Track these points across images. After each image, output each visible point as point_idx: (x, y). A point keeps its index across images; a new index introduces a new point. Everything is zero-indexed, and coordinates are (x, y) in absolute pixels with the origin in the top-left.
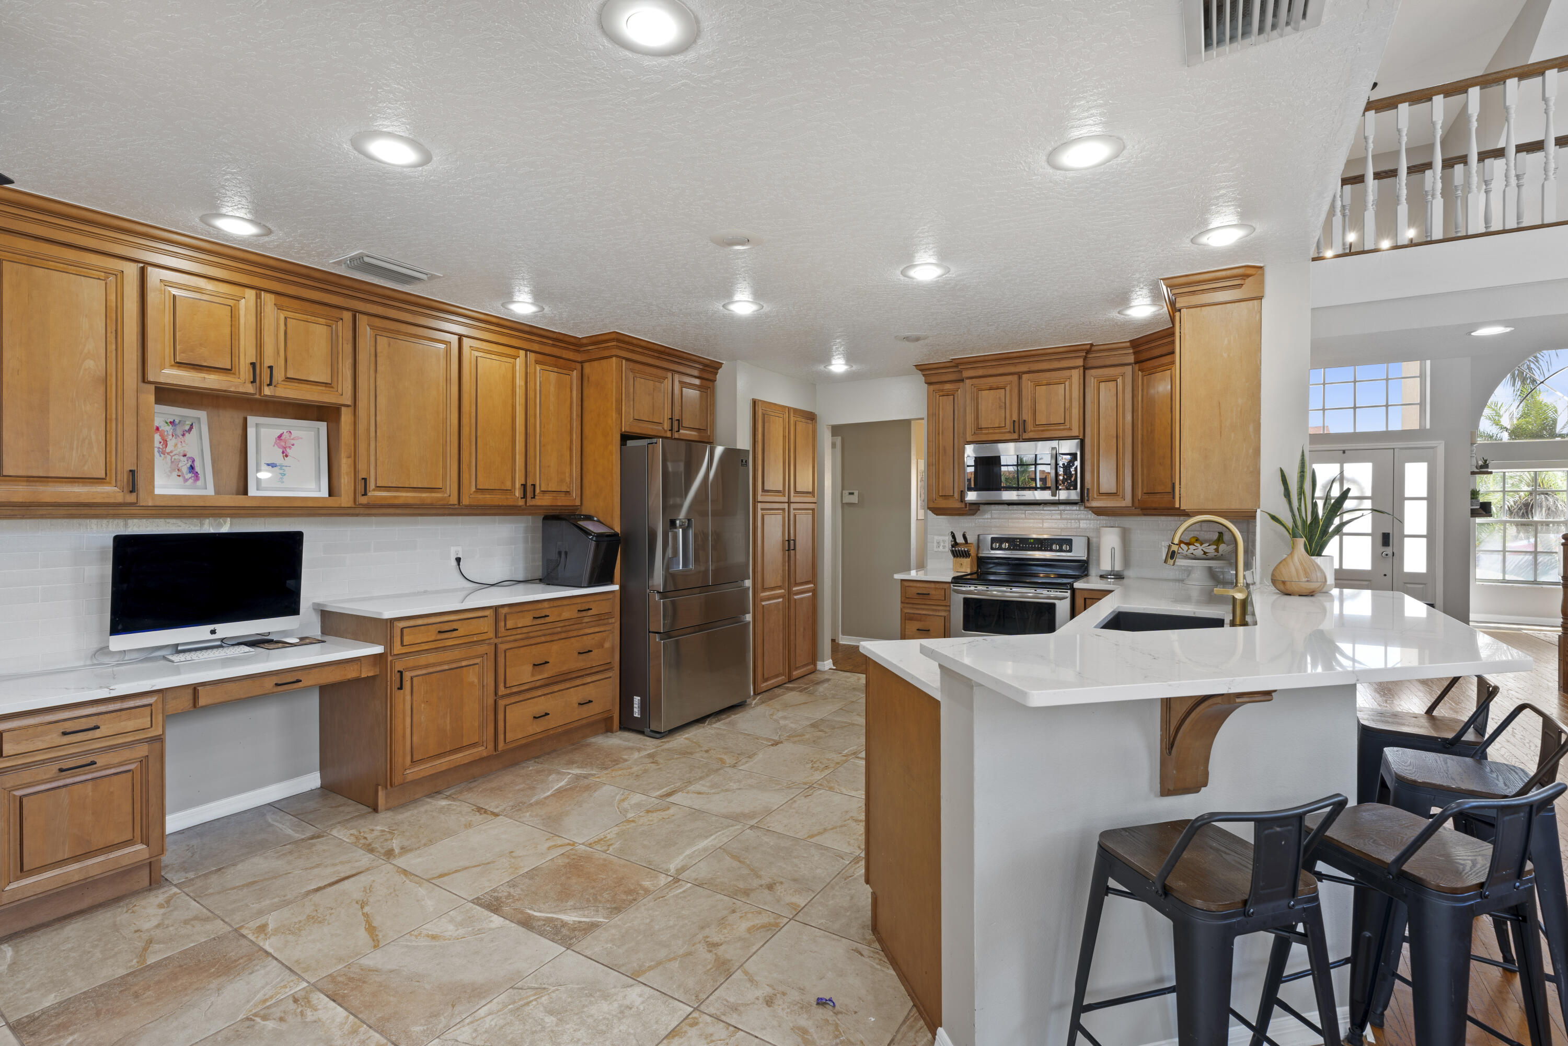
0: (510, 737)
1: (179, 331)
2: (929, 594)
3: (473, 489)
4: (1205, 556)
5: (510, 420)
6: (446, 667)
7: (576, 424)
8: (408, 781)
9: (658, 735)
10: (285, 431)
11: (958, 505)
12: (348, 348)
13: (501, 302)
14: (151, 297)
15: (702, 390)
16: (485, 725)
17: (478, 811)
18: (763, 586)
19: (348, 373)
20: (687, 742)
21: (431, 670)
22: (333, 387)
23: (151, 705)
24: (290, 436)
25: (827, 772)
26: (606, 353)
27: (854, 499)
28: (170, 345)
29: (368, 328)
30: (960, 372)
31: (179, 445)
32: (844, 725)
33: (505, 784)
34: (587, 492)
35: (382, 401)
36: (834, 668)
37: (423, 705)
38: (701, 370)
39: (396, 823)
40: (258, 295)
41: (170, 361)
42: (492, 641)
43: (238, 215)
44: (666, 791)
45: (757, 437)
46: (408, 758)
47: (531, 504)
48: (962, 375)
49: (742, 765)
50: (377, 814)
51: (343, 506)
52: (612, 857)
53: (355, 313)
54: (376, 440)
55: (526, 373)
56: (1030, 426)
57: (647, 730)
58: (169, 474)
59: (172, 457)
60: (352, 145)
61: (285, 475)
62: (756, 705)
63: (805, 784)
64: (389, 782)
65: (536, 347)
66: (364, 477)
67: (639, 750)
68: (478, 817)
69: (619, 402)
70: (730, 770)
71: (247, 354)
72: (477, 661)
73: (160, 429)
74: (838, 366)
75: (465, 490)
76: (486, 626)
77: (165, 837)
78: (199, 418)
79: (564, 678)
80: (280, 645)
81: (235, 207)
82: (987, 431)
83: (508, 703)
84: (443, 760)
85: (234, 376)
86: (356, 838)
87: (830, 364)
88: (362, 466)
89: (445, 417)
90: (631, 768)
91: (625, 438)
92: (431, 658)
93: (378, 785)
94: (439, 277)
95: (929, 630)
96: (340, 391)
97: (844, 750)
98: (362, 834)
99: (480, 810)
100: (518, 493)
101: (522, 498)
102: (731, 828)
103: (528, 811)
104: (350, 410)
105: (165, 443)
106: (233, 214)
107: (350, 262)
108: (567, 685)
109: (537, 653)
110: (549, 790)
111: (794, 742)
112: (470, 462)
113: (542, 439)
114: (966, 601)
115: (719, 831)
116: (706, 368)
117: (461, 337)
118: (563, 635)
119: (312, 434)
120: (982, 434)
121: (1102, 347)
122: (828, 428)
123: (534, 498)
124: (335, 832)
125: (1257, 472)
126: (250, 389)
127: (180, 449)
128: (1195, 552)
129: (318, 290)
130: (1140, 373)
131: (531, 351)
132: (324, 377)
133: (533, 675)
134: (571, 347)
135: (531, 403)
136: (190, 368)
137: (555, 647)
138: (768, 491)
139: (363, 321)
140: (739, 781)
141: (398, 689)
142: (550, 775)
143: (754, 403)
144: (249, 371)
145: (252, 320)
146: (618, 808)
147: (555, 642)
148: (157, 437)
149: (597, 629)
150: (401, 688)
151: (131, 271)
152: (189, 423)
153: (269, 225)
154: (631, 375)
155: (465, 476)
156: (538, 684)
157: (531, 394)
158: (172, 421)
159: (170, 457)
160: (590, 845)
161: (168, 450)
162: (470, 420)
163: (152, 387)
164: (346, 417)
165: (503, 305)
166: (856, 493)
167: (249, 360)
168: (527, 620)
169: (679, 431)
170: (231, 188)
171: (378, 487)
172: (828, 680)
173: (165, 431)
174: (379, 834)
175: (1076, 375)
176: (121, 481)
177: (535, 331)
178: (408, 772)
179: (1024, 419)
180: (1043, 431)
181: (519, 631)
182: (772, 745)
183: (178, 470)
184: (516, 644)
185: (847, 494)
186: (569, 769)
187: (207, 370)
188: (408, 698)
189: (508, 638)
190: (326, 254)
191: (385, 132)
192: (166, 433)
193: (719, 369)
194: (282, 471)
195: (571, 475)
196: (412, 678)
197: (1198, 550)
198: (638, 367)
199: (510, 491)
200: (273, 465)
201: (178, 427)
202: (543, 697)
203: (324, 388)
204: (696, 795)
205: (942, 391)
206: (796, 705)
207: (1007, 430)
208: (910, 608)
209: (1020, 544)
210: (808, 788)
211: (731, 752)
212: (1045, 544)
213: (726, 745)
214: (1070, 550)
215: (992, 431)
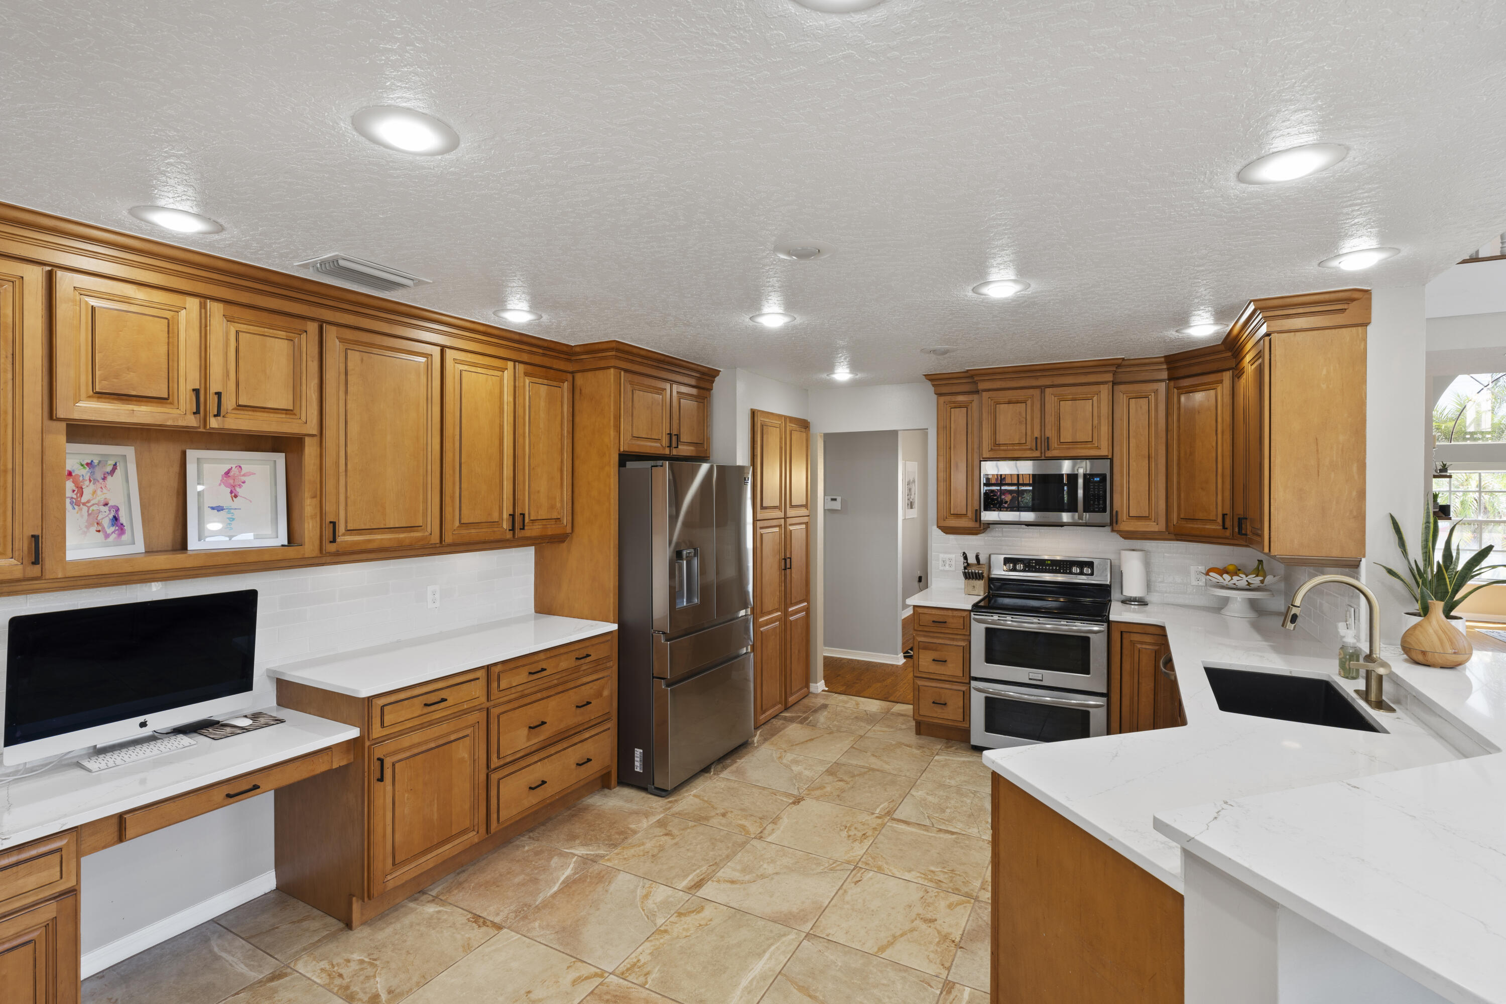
0: (504, 815)
1: (100, 352)
2: (945, 622)
3: (457, 524)
4: (1249, 588)
5: (497, 442)
6: (433, 745)
7: (567, 442)
8: (388, 889)
9: (662, 793)
10: (234, 466)
11: (971, 524)
12: (314, 366)
13: (493, 310)
14: (62, 310)
15: (699, 400)
16: (476, 806)
17: (475, 922)
18: (762, 611)
19: (314, 396)
20: (697, 800)
21: (416, 751)
22: (295, 414)
23: (59, 850)
24: (240, 472)
25: (867, 843)
26: (602, 364)
27: (837, 505)
28: (87, 371)
29: (337, 341)
30: (976, 383)
31: (99, 492)
32: (863, 770)
33: (501, 875)
34: (579, 519)
35: (354, 428)
36: (827, 689)
37: (406, 795)
38: (698, 379)
39: (376, 948)
40: (203, 304)
41: (87, 390)
42: (483, 706)
43: (181, 208)
44: (692, 880)
45: (755, 451)
46: (390, 861)
47: (520, 535)
48: (977, 386)
49: (769, 835)
50: (351, 933)
51: (306, 556)
52: (654, 995)
53: (322, 324)
54: (346, 475)
55: (515, 387)
56: (1054, 443)
57: (651, 787)
58: (85, 530)
59: (89, 507)
60: (353, 124)
61: (233, 519)
62: (761, 743)
63: (848, 862)
64: (367, 895)
65: (525, 357)
66: (332, 520)
67: (647, 815)
68: (476, 934)
69: (618, 418)
70: (755, 842)
71: (189, 378)
72: (468, 731)
73: (73, 474)
74: (842, 374)
75: (447, 526)
76: (477, 691)
77: (79, 984)
78: (125, 456)
79: (564, 737)
80: (229, 730)
81: (178, 199)
82: (1006, 448)
83: (501, 776)
84: (429, 856)
85: (172, 406)
86: (329, 975)
87: (834, 373)
88: (329, 507)
89: (425, 442)
90: (643, 844)
91: (624, 458)
92: (416, 737)
93: (352, 895)
94: (429, 283)
95: (945, 661)
96: (304, 419)
97: (875, 809)
98: (336, 968)
99: (478, 920)
100: (506, 525)
101: (510, 530)
102: (784, 939)
103: (535, 920)
104: (316, 440)
105: (80, 490)
106: (175, 207)
107: (321, 265)
108: (565, 744)
109: (532, 713)
110: (555, 883)
111: (817, 799)
112: (454, 493)
113: (532, 460)
114: (988, 631)
115: (772, 944)
116: (704, 377)
117: (443, 348)
118: (560, 688)
119: (267, 468)
120: (1000, 450)
121: (1132, 362)
122: (821, 436)
123: (523, 529)
124: (300, 967)
125: (1361, 517)
126: (192, 421)
127: (101, 497)
128: (1237, 583)
129: (277, 297)
130: (1175, 390)
131: (520, 362)
132: (284, 401)
133: (528, 739)
134: (562, 356)
135: (519, 421)
136: (114, 399)
137: (552, 703)
138: (766, 508)
139: (331, 333)
140: (773, 861)
141: (378, 780)
142: (552, 858)
143: (753, 413)
144: (191, 400)
145: (195, 335)
146: (644, 910)
147: (552, 698)
148: (69, 485)
149: (595, 677)
150: (381, 779)
151: (34, 276)
152: (111, 462)
153: (221, 221)
154: (629, 387)
155: (448, 509)
156: (534, 748)
157: (520, 411)
158: (89, 462)
159: (86, 508)
160: (622, 976)
161: (84, 499)
162: (454, 444)
163: (63, 425)
164: (310, 449)
165: (494, 313)
166: (839, 499)
167: (190, 387)
168: (522, 677)
169: (677, 447)
170: (174, 175)
171: (349, 530)
172: (825, 706)
173: (80, 476)
174: (357, 968)
175: (1105, 390)
176: (19, 550)
177: (525, 339)
178: (389, 877)
179: (1046, 436)
180: (1069, 449)
181: (513, 690)
182: (794, 803)
183: (98, 524)
184: (510, 706)
185: (830, 500)
186: (571, 848)
187: (136, 401)
188: (389, 788)
189: (501, 700)
190: (291, 256)
191: (403, 108)
192: (81, 479)
193: (715, 377)
194: (230, 516)
195: (562, 501)
196: (393, 765)
197: (1241, 580)
198: (637, 379)
199: (498, 523)
200: (219, 509)
201: (97, 469)
202: (539, 763)
203: (284, 416)
204: (729, 885)
205: (954, 402)
206: (802, 743)
207: (1027, 447)
208: (925, 636)
209: (1036, 565)
210: (854, 869)
211: (752, 815)
212: (1064, 567)
213: (742, 804)
214: (1092, 574)
215: (1011, 448)
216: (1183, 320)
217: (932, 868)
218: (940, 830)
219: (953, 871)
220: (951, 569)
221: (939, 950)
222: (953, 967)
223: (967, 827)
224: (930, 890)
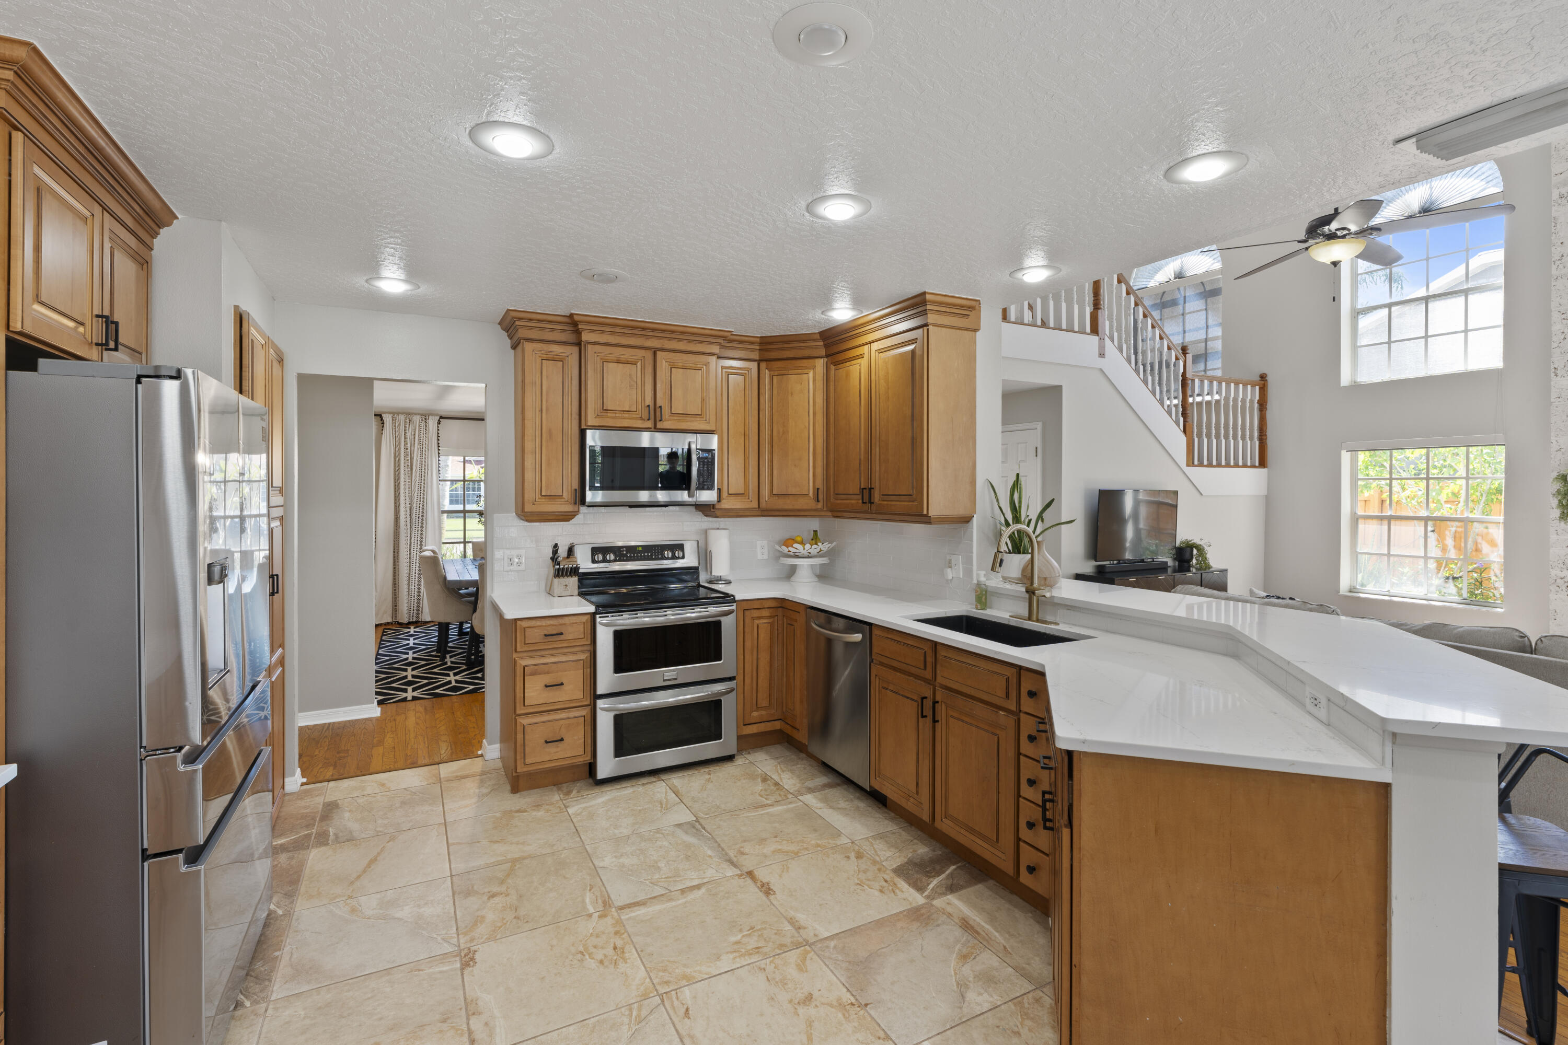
2: (562, 634)
4: (818, 555)
11: (568, 508)
25: (632, 956)
30: (577, 332)
36: (305, 780)
48: (579, 337)
56: (666, 413)
63: (644, 997)
74: (393, 282)
82: (614, 415)
87: (379, 278)
95: (562, 684)
97: (583, 908)
111: (491, 939)
114: (618, 635)
120: (607, 417)
122: (296, 378)
125: (974, 483)
130: (767, 372)
143: (240, 313)
175: (713, 363)
179: (659, 404)
180: (679, 421)
182: (465, 966)
205: (549, 353)
206: (364, 871)
207: (638, 416)
208: (531, 657)
209: (627, 553)
210: (662, 1000)
211: (422, 1027)
212: (655, 553)
213: (381, 1019)
214: (683, 557)
215: (620, 415)
216: (826, 302)
217: (733, 939)
218: (683, 891)
219: (752, 928)
220: (519, 568)
221: (856, 1024)
222: (889, 1033)
223: (702, 872)
224: (762, 964)
